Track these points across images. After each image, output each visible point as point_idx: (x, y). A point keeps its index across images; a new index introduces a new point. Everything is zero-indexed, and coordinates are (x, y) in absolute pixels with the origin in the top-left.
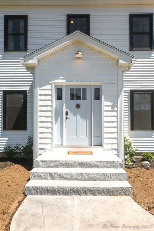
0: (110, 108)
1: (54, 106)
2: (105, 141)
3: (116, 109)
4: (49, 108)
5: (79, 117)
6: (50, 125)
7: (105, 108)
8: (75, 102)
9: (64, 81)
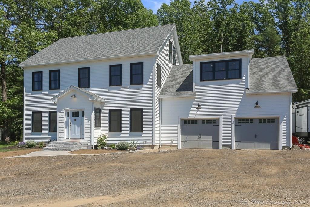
0: (87, 121)
1: (65, 120)
2: (85, 136)
3: (90, 121)
4: (63, 121)
5: (76, 126)
6: (63, 129)
7: (85, 121)
8: (74, 118)
9: (69, 109)
